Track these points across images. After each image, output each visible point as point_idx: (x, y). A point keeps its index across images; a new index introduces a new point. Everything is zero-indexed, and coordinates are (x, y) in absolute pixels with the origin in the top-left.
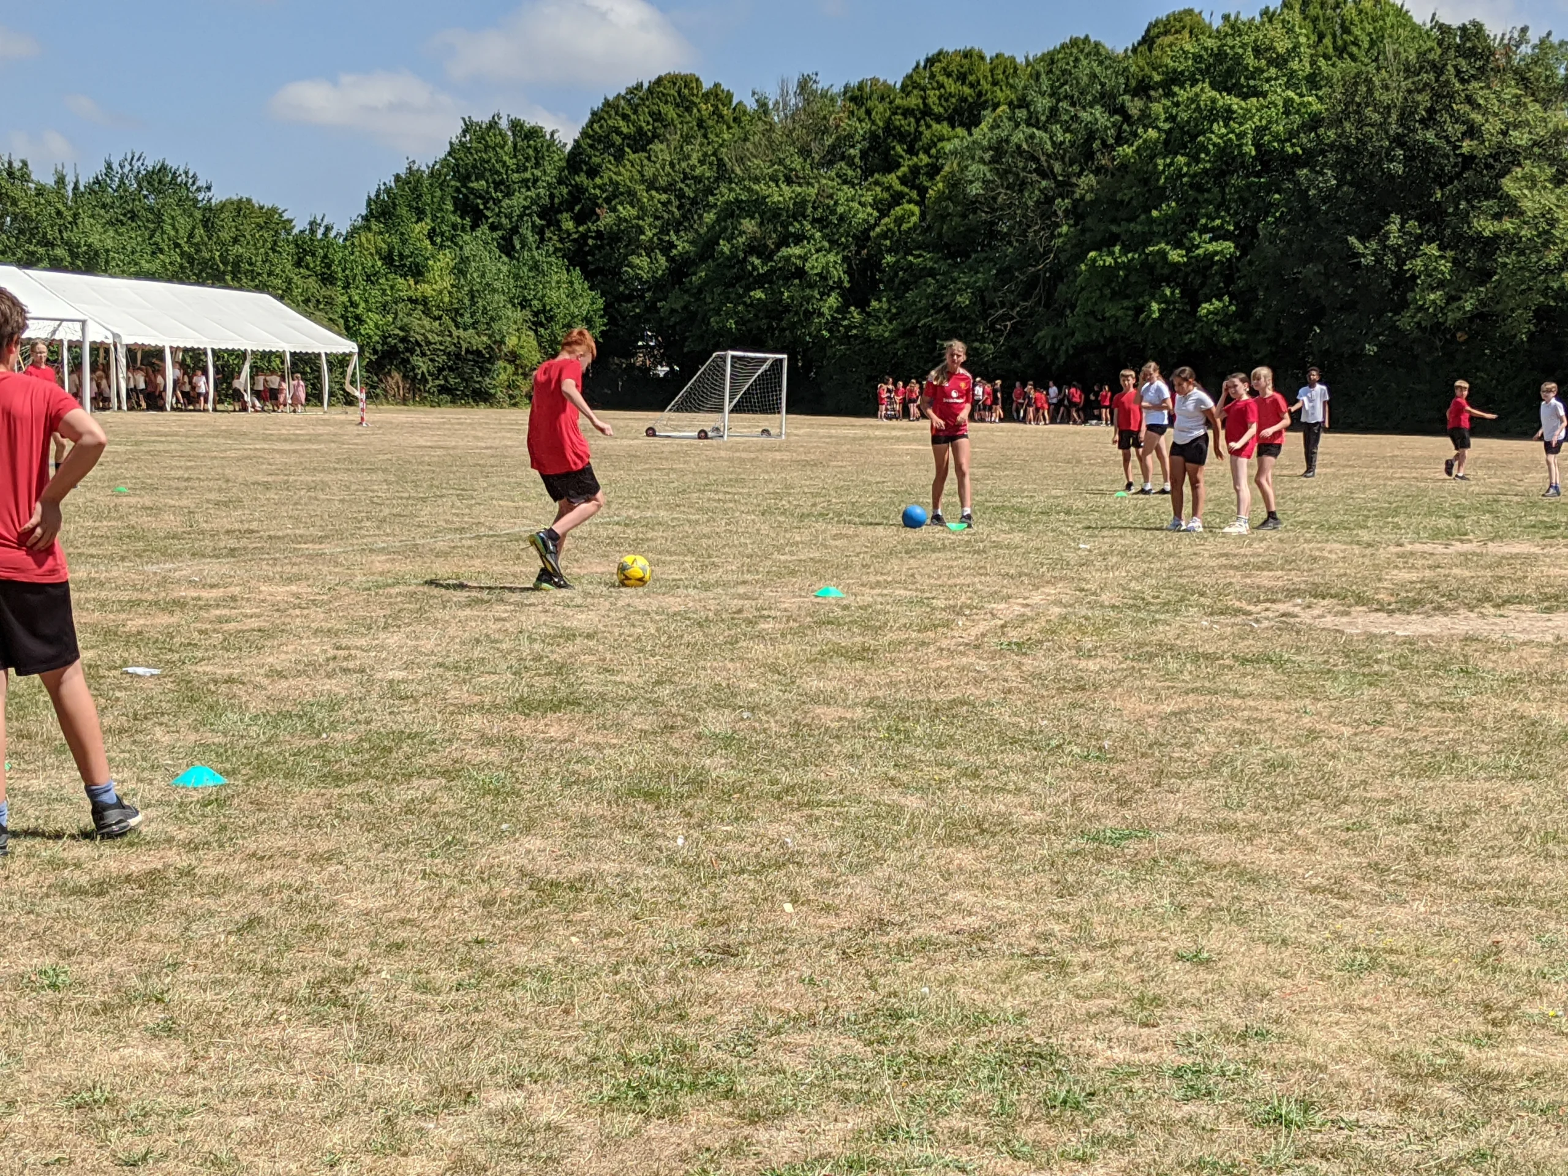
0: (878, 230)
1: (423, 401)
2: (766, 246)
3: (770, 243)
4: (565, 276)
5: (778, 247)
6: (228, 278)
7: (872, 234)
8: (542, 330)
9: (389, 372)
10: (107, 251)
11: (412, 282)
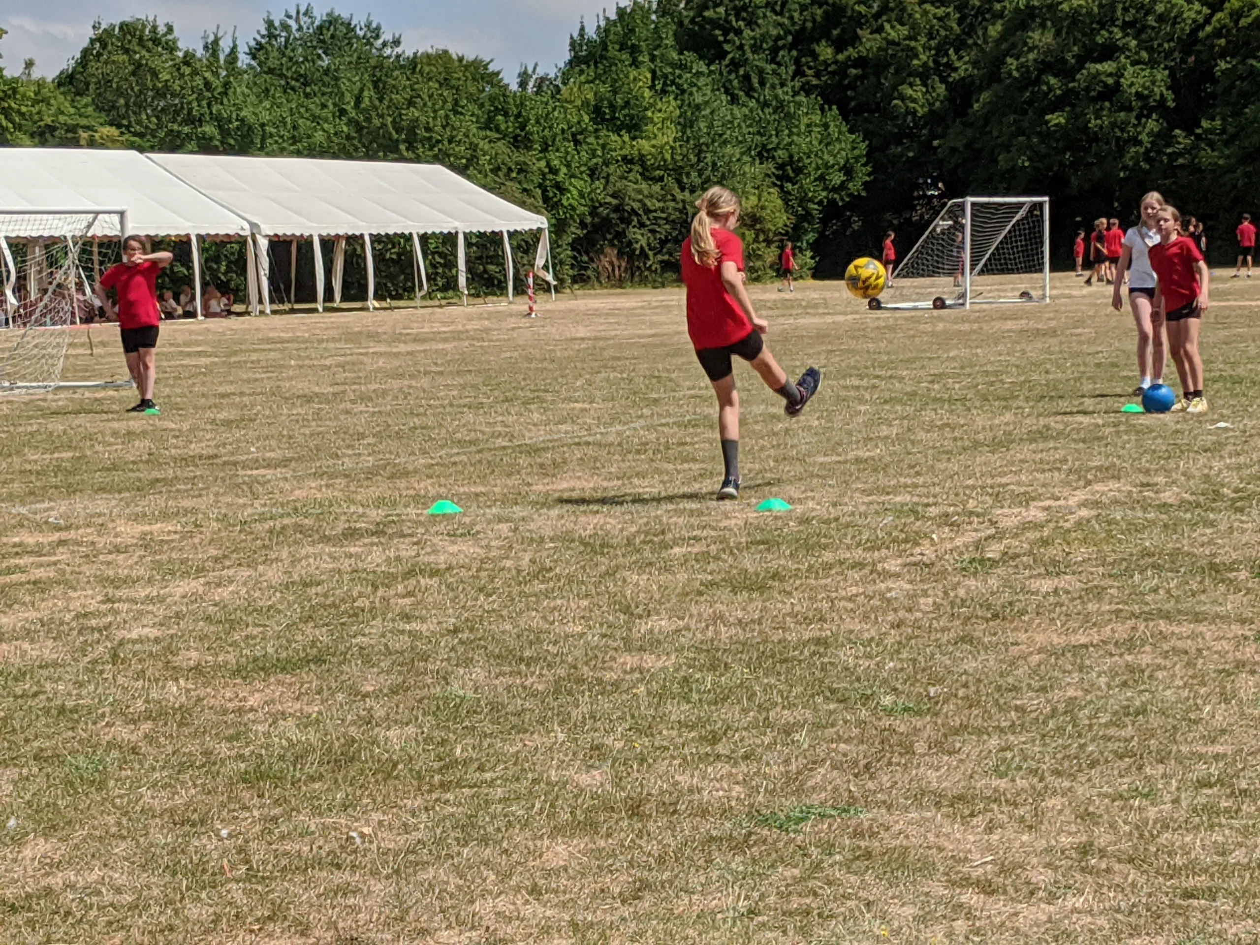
0: (1208, 29)
1: (643, 282)
2: (1064, 61)
3: (1069, 56)
4: (817, 118)
5: (1082, 60)
6: (402, 147)
7: (1201, 34)
8: (789, 186)
9: (601, 251)
10: (263, 125)
11: (626, 138)
